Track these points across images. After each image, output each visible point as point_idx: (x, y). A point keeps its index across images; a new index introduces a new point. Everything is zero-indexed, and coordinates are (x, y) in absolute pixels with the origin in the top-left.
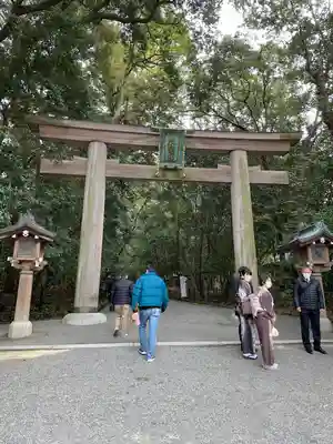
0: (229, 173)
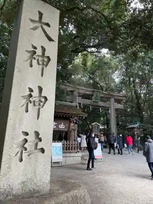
0: (110, 104)
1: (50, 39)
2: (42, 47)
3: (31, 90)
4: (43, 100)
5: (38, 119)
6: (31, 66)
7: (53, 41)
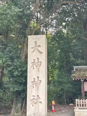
1: (41, 53)
2: (38, 58)
3: (34, 79)
4: (39, 82)
5: (38, 90)
6: (34, 69)
7: (42, 53)
